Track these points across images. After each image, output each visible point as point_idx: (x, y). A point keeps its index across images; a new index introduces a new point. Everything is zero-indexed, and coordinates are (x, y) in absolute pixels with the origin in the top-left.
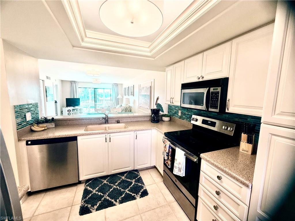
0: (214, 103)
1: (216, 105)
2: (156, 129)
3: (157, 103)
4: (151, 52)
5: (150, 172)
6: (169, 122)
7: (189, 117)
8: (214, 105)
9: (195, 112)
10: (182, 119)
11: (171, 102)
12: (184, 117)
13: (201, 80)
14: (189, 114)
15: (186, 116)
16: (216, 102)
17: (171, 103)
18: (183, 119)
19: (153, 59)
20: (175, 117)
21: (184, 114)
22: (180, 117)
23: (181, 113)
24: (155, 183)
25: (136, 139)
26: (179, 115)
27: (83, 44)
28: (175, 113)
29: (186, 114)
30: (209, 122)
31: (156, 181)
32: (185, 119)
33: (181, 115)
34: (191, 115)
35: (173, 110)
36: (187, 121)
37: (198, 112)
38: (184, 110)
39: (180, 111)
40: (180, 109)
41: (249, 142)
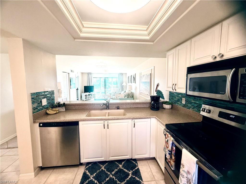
2: (155, 118)
3: (157, 90)
4: (149, 34)
5: (149, 164)
6: (171, 110)
7: (196, 106)
9: (205, 101)
10: (187, 108)
11: (174, 88)
12: (189, 105)
13: (218, 59)
14: (197, 102)
15: (192, 105)
17: (173, 90)
18: (188, 108)
19: (152, 43)
20: (177, 105)
21: (189, 102)
22: (184, 106)
23: (185, 101)
24: (155, 180)
25: (134, 127)
26: (183, 103)
27: (82, 35)
28: (178, 100)
29: (193, 103)
30: (231, 116)
31: (156, 178)
32: (191, 109)
33: (185, 103)
34: (199, 104)
35: (176, 97)
36: (193, 110)
37: (210, 101)
38: (190, 98)
39: (184, 99)
40: (184, 97)
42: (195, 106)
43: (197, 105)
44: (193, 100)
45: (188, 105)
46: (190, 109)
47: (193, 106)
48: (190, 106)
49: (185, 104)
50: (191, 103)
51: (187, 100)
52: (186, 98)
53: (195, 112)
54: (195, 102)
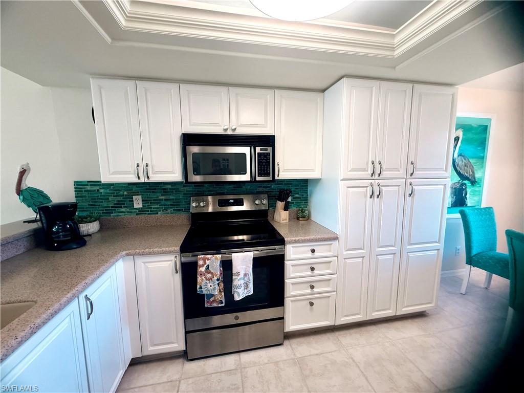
0: (264, 169)
1: (267, 171)
3: (23, 187)
7: (171, 205)
9: (187, 191)
10: (148, 214)
12: (155, 207)
14: (171, 197)
15: (160, 205)
16: (267, 167)
17: (139, 178)
18: (154, 214)
20: (118, 216)
21: (154, 200)
22: (141, 212)
23: (143, 201)
26: (136, 206)
28: (119, 205)
29: (160, 200)
32: (159, 212)
33: (143, 206)
34: (176, 199)
35: (108, 199)
36: (166, 213)
37: (195, 191)
38: (153, 192)
39: (140, 197)
40: (138, 192)
41: (286, 209)
42: (168, 205)
43: (173, 202)
44: (162, 195)
45: (150, 207)
46: (157, 213)
47: (164, 205)
48: (158, 208)
49: (141, 207)
50: (157, 201)
51: (147, 198)
52: (142, 195)
53: (168, 215)
54: (167, 197)
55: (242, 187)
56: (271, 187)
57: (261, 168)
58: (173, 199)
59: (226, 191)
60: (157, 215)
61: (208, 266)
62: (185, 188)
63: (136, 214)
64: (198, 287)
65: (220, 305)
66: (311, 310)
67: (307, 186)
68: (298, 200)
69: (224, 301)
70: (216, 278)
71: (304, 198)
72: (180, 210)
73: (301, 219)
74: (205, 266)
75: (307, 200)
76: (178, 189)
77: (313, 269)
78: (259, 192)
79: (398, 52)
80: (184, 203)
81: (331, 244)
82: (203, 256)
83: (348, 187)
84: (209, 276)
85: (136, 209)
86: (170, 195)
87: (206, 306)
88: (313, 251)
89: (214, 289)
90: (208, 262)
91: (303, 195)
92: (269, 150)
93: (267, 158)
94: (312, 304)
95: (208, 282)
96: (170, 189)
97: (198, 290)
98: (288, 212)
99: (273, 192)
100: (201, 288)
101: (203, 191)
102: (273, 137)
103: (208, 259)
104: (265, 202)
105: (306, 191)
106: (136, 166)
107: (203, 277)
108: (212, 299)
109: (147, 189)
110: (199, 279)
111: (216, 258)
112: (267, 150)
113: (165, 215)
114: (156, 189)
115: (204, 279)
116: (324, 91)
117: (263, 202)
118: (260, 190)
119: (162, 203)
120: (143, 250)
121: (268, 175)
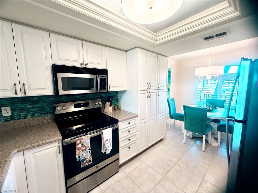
0: (103, 86)
1: (105, 87)
7: (38, 111)
8: (103, 88)
10: (17, 119)
12: (24, 113)
14: (38, 106)
15: (28, 112)
16: (105, 86)
17: (16, 93)
21: (22, 109)
22: (11, 118)
23: (11, 110)
26: (4, 115)
29: (28, 108)
32: (27, 117)
33: (12, 114)
34: (42, 107)
38: (21, 103)
39: (9, 108)
40: (7, 104)
41: (110, 106)
42: (36, 111)
43: (40, 109)
44: (30, 105)
45: (19, 114)
46: (26, 118)
47: (32, 112)
48: (26, 114)
49: (11, 115)
50: (25, 109)
51: (16, 108)
52: (11, 106)
53: (37, 118)
54: (35, 106)
55: (86, 96)
56: (102, 95)
57: (102, 86)
58: (40, 107)
59: (77, 99)
60: (26, 119)
61: (83, 143)
62: (49, 99)
63: (5, 121)
64: (77, 157)
65: (89, 163)
66: (129, 150)
67: (118, 94)
68: (114, 101)
69: (91, 161)
70: (88, 149)
71: (117, 99)
72: (45, 113)
73: (117, 110)
74: (81, 143)
75: (118, 100)
76: (44, 99)
77: (129, 132)
78: (96, 98)
79: (157, 43)
80: (48, 109)
81: (135, 119)
82: (79, 138)
83: (140, 94)
84: (84, 148)
85: (5, 117)
86: (37, 104)
87: (82, 166)
88: (129, 123)
89: (87, 155)
90: (82, 141)
91: (116, 98)
92: (105, 76)
93: (104, 81)
94: (130, 148)
95: (83, 152)
96: (36, 100)
97: (77, 159)
98: (111, 107)
99: (103, 98)
100: (79, 157)
101: (62, 100)
102: (107, 70)
103: (83, 139)
104: (101, 103)
105: (118, 96)
106: (13, 85)
107: (80, 150)
108: (85, 162)
109: (15, 102)
110: (77, 152)
111: (88, 137)
112: (104, 77)
113: (33, 118)
114: (24, 101)
115: (81, 151)
116: (126, 51)
117: (100, 103)
118: (96, 97)
119: (30, 110)
120: (33, 145)
121: (105, 89)
